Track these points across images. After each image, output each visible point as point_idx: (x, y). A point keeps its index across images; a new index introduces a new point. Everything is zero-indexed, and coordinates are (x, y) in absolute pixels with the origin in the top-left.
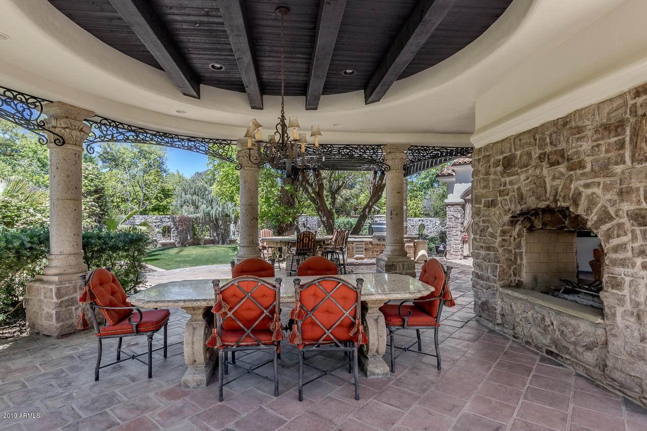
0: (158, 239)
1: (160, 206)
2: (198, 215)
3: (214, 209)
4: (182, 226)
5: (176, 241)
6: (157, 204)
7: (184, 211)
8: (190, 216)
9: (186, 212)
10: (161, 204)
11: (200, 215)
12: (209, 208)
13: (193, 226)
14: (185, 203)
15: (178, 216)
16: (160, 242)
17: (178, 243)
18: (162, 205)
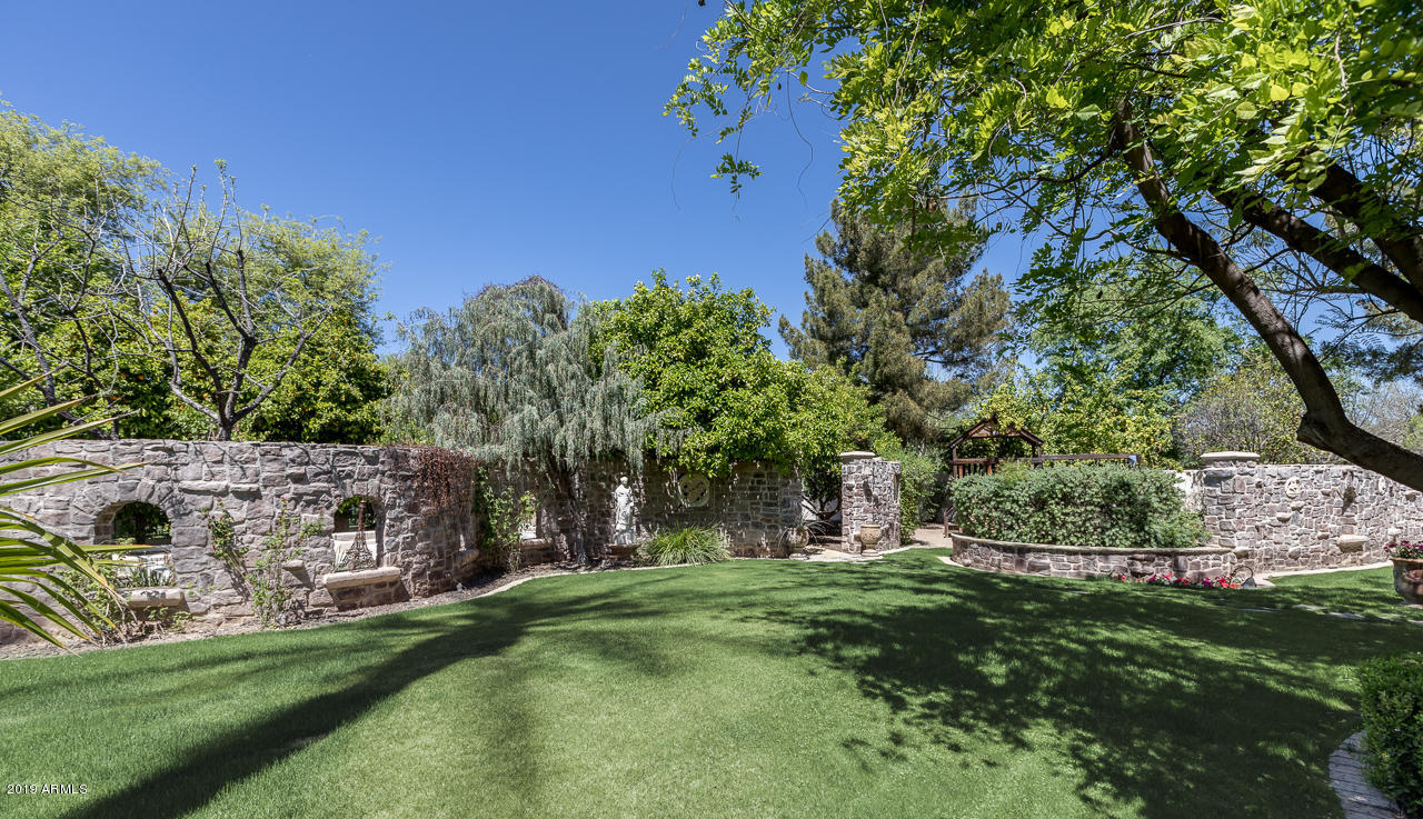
0: (311, 567)
1: (348, 424)
2: (500, 450)
3: (572, 423)
4: (436, 496)
5: (407, 567)
6: (338, 419)
7: (439, 433)
8: (468, 451)
9: (449, 435)
10: (351, 418)
11: (506, 449)
12: (551, 420)
13: (479, 492)
14: (442, 401)
15: (415, 452)
16: (325, 579)
17: (416, 576)
18: (355, 422)
